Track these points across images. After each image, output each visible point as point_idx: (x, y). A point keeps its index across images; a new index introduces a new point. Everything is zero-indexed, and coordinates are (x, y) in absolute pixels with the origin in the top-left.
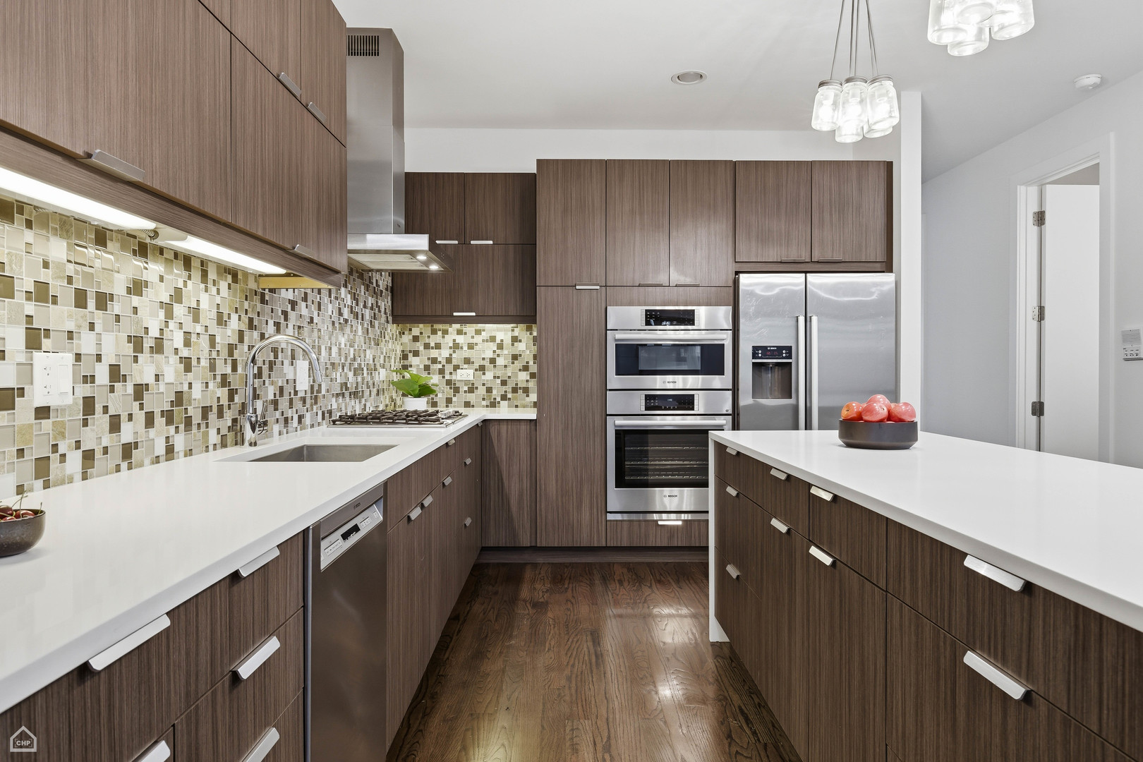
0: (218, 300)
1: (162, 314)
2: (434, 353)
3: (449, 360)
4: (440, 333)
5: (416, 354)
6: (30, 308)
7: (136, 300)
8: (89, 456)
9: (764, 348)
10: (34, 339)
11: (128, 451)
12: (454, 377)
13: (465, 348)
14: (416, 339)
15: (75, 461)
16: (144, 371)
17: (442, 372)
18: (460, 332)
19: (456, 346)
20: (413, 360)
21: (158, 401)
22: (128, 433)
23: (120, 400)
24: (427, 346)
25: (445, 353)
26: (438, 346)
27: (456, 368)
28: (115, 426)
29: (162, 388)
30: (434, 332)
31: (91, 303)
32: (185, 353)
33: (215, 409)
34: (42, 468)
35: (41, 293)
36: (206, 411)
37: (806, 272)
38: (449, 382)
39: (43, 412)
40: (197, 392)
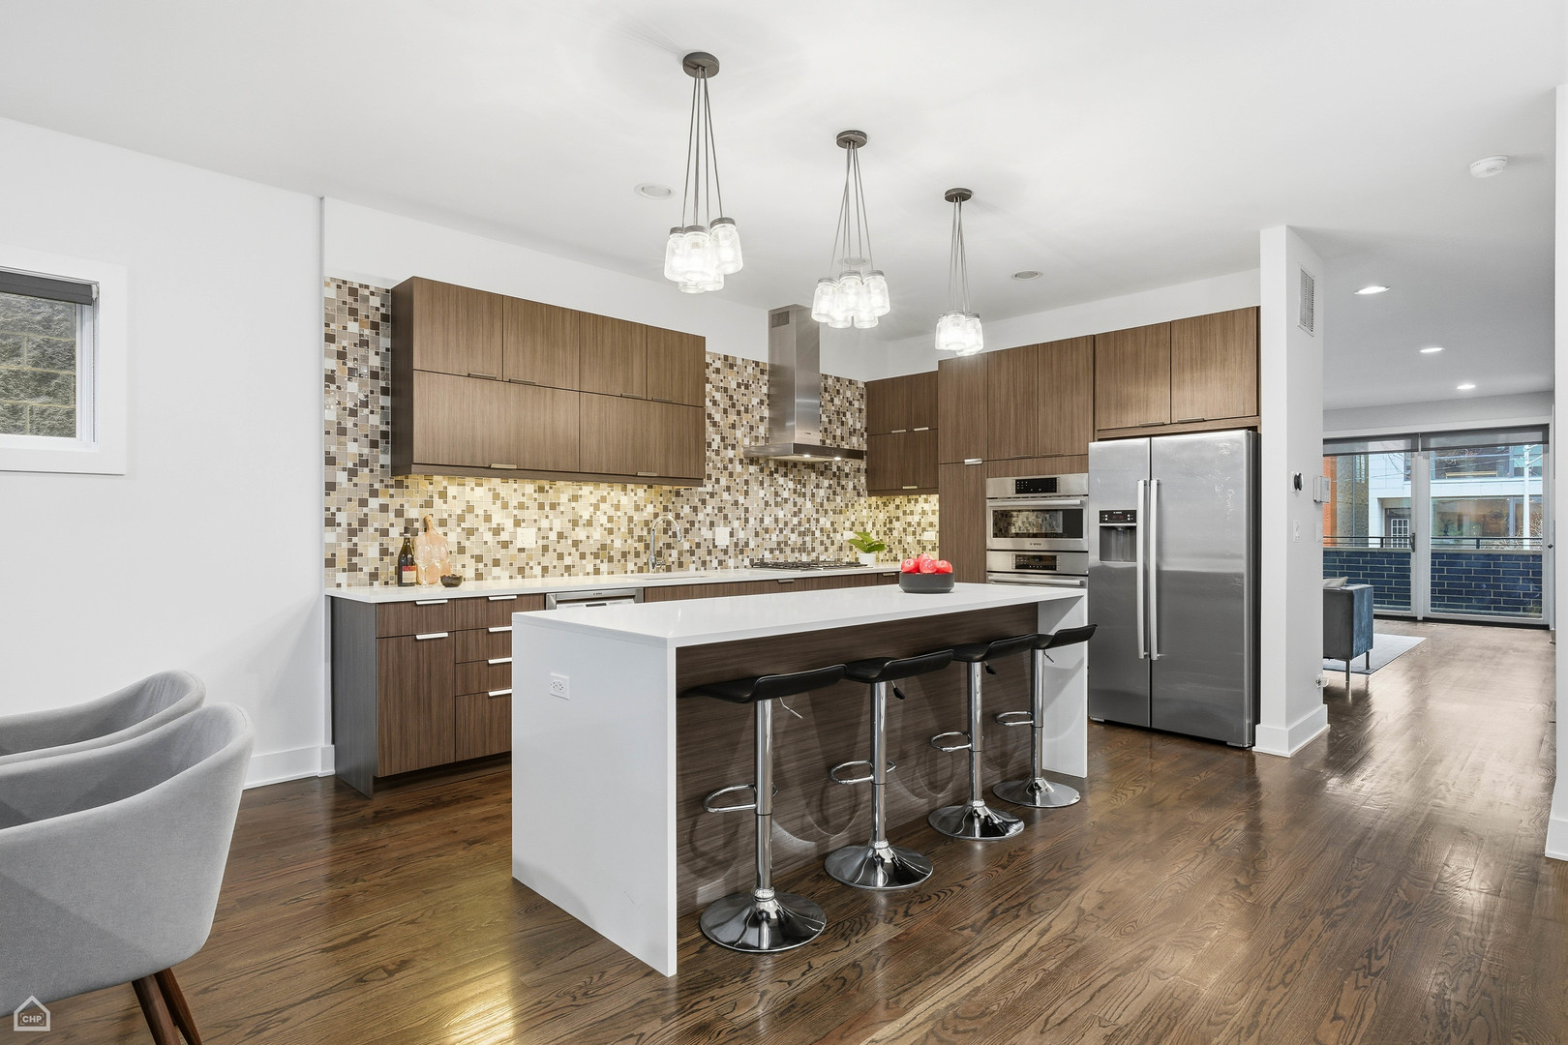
0: (636, 498)
1: (592, 509)
2: (909, 518)
3: (919, 524)
4: (913, 502)
5: (898, 519)
6: (516, 512)
7: (574, 504)
8: (545, 570)
9: (1110, 513)
10: (517, 523)
11: (568, 568)
12: (922, 538)
13: (930, 514)
14: (898, 507)
15: (538, 570)
16: (580, 534)
17: (914, 533)
18: (926, 501)
19: (924, 513)
20: (896, 524)
21: (589, 547)
22: (568, 561)
23: (565, 546)
24: (905, 513)
25: (916, 518)
26: (912, 513)
27: (924, 530)
28: (560, 557)
29: (591, 541)
30: (909, 501)
31: (547, 508)
32: (609, 526)
33: (632, 553)
34: (521, 570)
35: (521, 506)
36: (624, 555)
37: (1150, 436)
38: (919, 542)
39: (522, 550)
40: (618, 544)
